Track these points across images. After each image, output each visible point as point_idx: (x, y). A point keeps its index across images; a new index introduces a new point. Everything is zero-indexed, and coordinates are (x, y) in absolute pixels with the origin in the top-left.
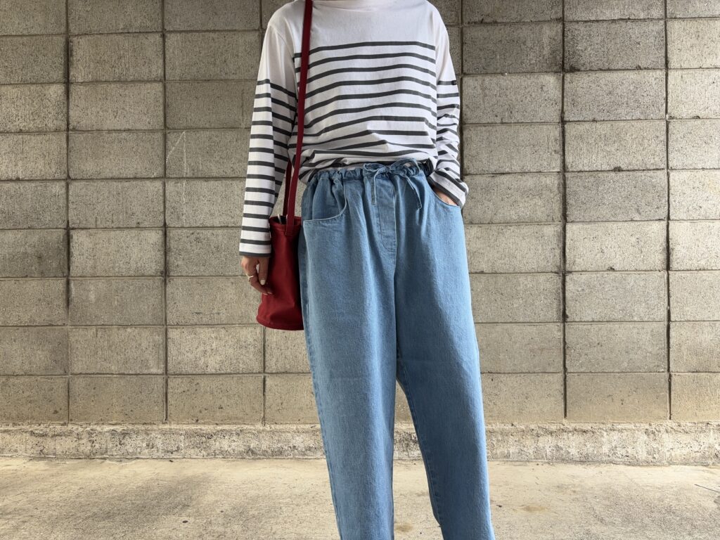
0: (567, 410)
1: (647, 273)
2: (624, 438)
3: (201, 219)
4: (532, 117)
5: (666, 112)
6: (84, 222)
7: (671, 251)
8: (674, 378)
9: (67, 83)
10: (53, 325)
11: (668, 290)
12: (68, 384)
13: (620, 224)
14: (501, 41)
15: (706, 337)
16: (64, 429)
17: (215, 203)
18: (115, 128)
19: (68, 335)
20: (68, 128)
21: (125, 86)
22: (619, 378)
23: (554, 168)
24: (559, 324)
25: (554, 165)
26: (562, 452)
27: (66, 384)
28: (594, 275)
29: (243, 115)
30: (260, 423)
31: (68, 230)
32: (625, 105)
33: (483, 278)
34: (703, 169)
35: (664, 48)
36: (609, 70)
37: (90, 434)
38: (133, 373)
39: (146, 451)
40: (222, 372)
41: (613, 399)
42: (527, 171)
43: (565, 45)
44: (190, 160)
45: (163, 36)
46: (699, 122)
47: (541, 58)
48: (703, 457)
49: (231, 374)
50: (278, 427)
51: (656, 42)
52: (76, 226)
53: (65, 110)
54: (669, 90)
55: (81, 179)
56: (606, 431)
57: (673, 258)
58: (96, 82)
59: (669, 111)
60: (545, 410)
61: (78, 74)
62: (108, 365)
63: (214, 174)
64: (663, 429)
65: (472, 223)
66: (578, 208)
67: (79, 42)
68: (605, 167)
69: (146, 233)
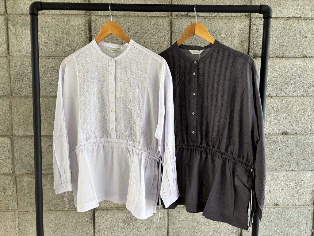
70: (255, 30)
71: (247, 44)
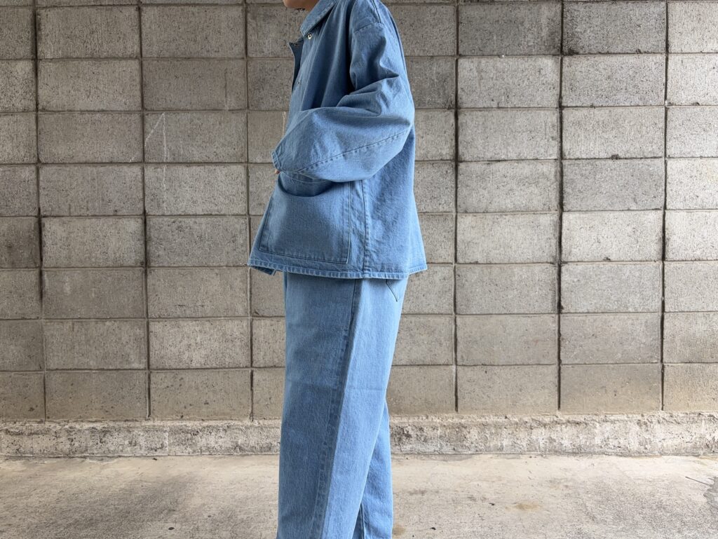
0: (561, 402)
1: (642, 263)
2: (616, 429)
3: (183, 207)
4: (529, 102)
5: (666, 98)
6: (57, 209)
7: (666, 241)
8: (667, 369)
9: (35, 59)
10: (26, 319)
11: (663, 280)
12: (44, 380)
13: (617, 213)
14: (498, 21)
15: (699, 328)
16: (41, 426)
17: (197, 190)
18: (88, 109)
19: (42, 328)
20: (37, 108)
21: (98, 63)
22: (613, 369)
23: (551, 155)
24: (554, 315)
25: (551, 152)
26: (555, 444)
27: (42, 381)
28: (590, 266)
29: (226, 96)
30: (248, 419)
31: (40, 218)
32: (624, 91)
33: (477, 269)
34: (701, 157)
35: (665, 30)
36: (608, 53)
37: (69, 432)
38: (114, 368)
39: (129, 449)
40: (208, 366)
41: (606, 390)
42: (523, 158)
43: (564, 26)
44: (170, 144)
45: (139, 9)
46: (698, 108)
47: (539, 40)
48: (695, 447)
49: (216, 368)
50: (266, 422)
51: (658, 24)
52: (48, 214)
53: (33, 89)
54: (669, 76)
55: (53, 163)
56: (599, 423)
57: (669, 248)
58: (67, 58)
59: (668, 97)
60: (539, 403)
61: (47, 50)
62: (87, 360)
63: (196, 159)
64: (654, 420)
65: (466, 212)
66: (575, 197)
67: (47, 15)
68: (603, 155)
69: (125, 221)
70: (569, 18)
71: (560, 37)
